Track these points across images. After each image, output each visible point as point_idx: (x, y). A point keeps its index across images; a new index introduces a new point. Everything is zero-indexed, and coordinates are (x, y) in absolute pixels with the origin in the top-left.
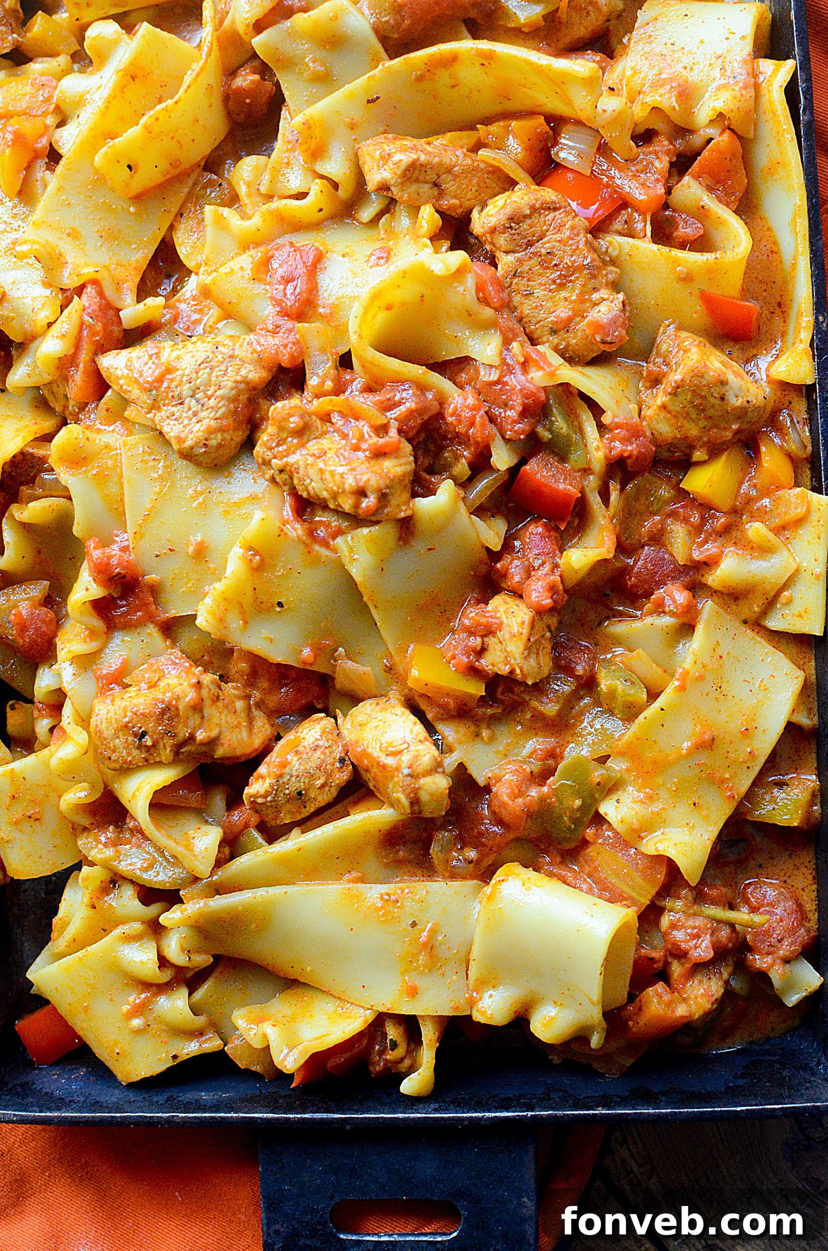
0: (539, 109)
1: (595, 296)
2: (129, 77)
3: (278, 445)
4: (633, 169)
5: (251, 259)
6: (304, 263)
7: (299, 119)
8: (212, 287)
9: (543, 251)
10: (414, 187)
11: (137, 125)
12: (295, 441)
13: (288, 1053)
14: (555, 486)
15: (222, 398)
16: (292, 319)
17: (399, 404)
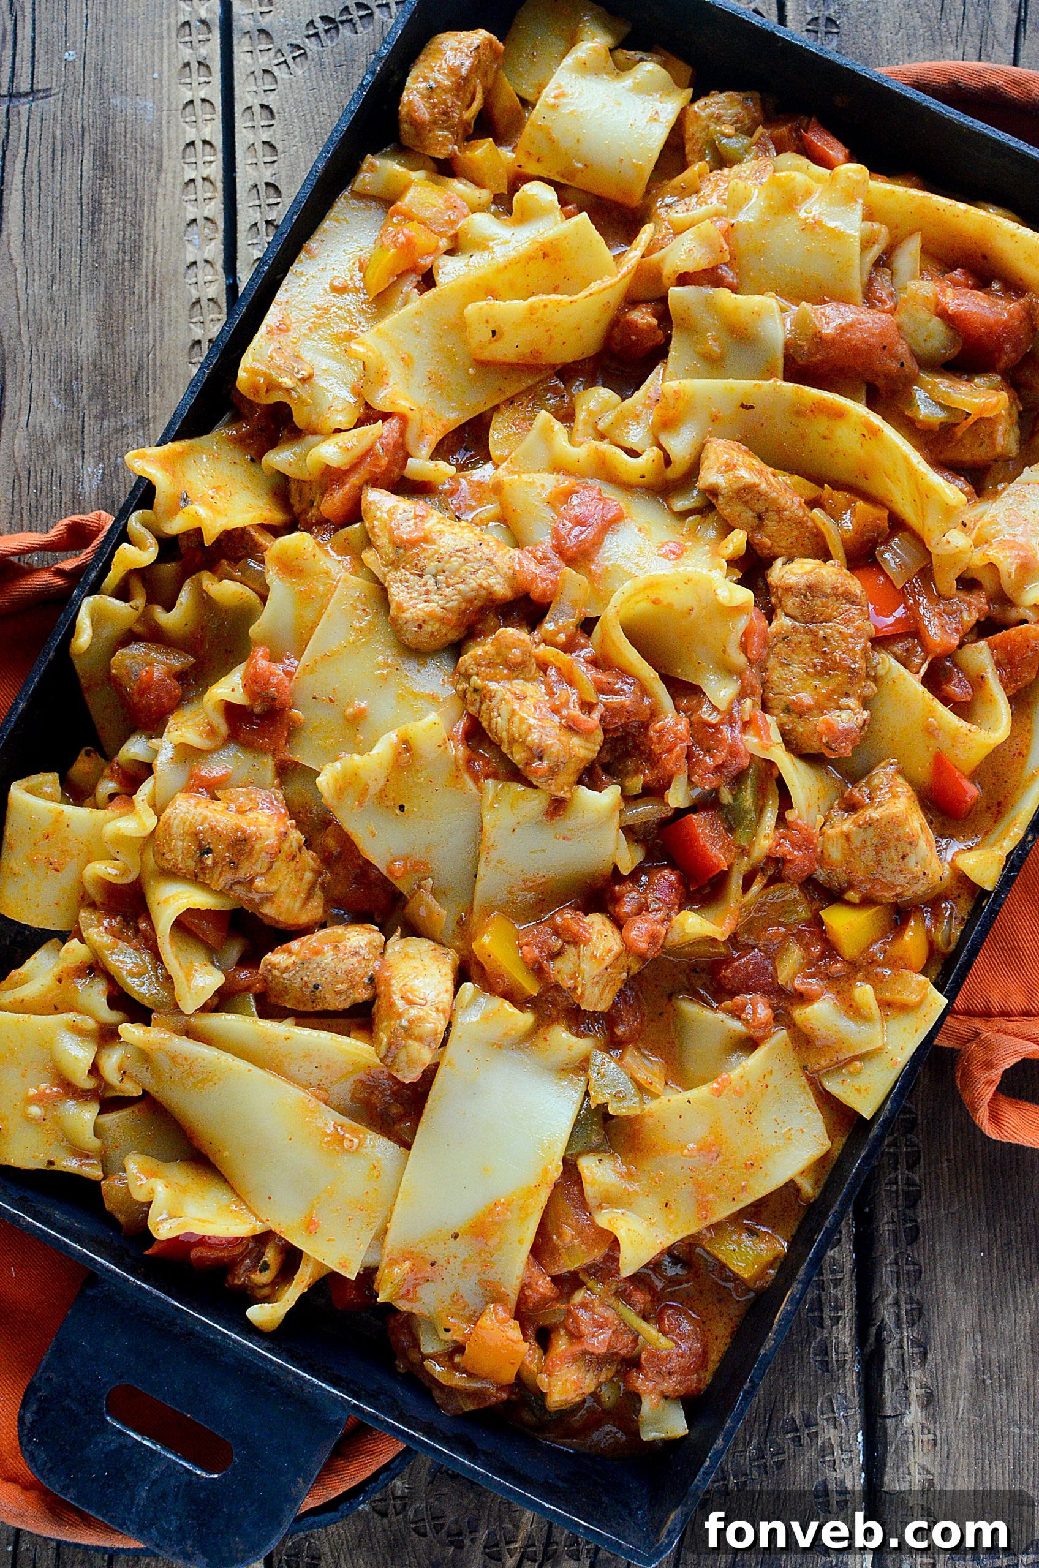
0: (888, 503)
1: (844, 701)
2: (541, 253)
3: (488, 666)
4: (942, 607)
5: (556, 483)
6: (603, 515)
7: (672, 385)
8: (507, 487)
9: (821, 633)
10: (739, 508)
11: (525, 300)
12: (505, 671)
13: (166, 1219)
14: (708, 847)
15: (460, 592)
16: (563, 560)
17: (616, 693)
